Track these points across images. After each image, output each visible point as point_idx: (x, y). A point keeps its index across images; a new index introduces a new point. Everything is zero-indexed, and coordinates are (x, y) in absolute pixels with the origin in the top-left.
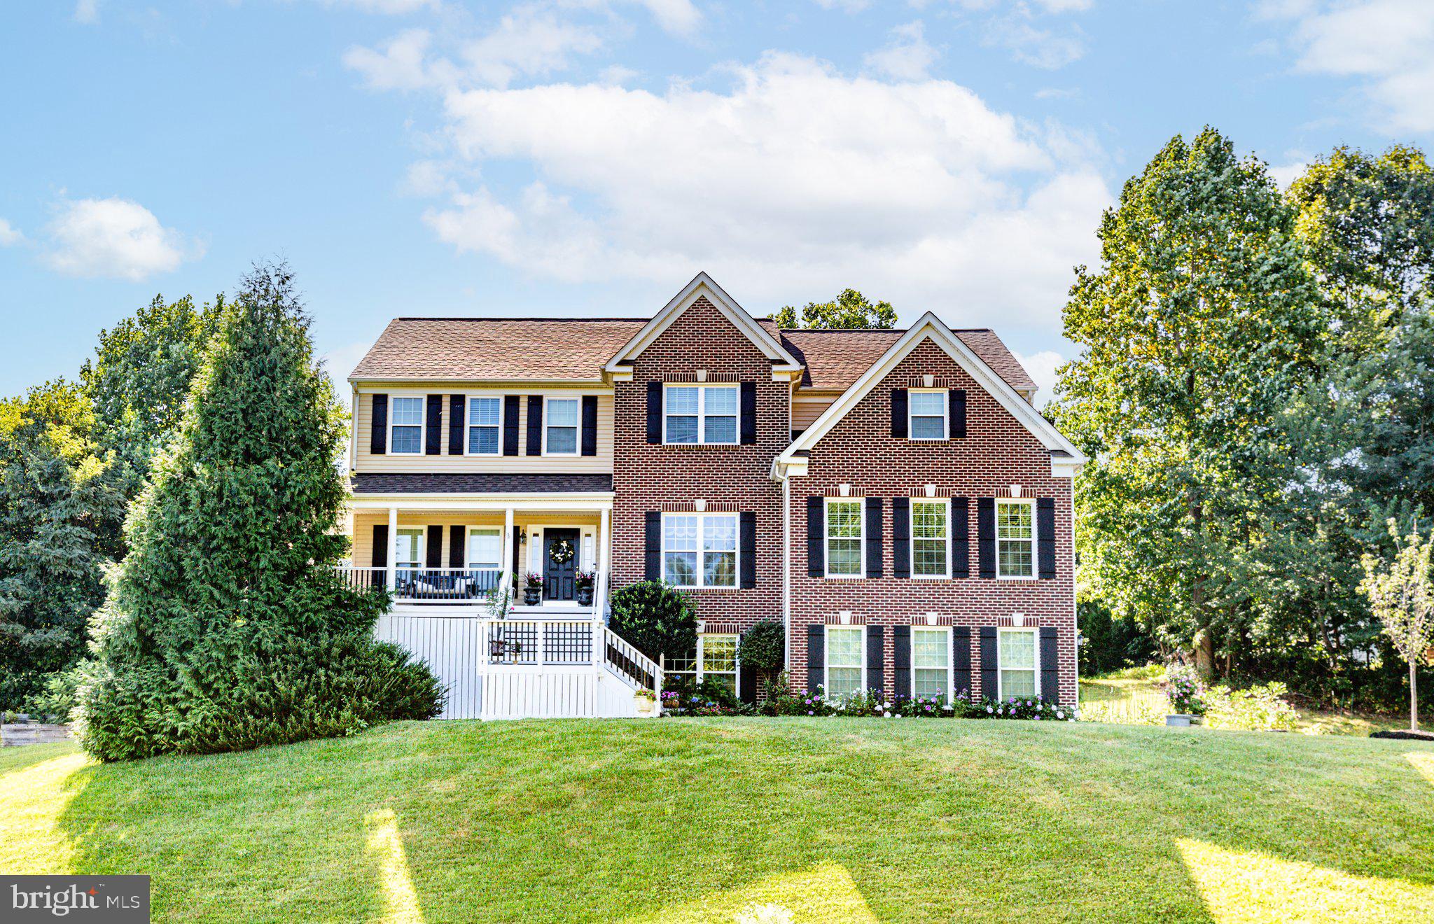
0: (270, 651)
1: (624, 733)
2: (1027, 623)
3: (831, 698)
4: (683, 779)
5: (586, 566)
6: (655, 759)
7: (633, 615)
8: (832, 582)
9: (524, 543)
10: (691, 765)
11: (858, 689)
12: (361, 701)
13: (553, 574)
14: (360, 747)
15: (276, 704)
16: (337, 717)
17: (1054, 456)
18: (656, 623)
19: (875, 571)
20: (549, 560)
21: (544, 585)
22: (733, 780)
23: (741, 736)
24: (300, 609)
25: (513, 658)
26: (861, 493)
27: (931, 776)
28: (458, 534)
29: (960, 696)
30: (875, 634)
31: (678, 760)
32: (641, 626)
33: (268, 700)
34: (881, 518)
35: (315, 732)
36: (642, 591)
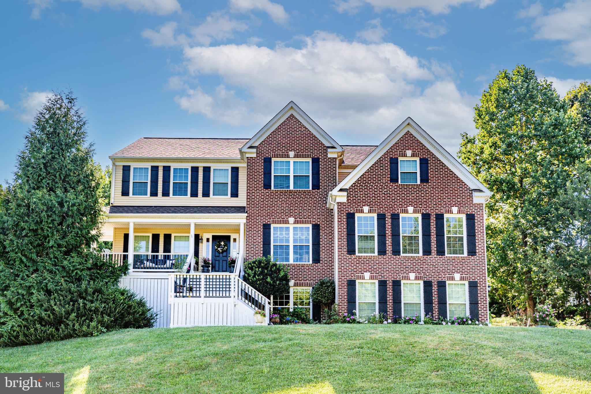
0: (52, 290)
1: (245, 331)
2: (462, 279)
3: (360, 317)
4: (276, 354)
5: (233, 254)
6: (260, 344)
7: (255, 274)
8: (360, 257)
9: (202, 242)
10: (280, 346)
11: (374, 313)
12: (103, 317)
13: (218, 258)
14: (97, 341)
15: (54, 319)
16: (88, 326)
17: (474, 191)
18: (267, 278)
19: (382, 252)
20: (215, 251)
21: (212, 264)
22: (305, 353)
23: (310, 332)
24: (72, 269)
25: (188, 294)
26: (374, 211)
27: (422, 350)
28: (168, 237)
29: (428, 316)
30: (383, 284)
31: (274, 344)
32: (259, 280)
33: (49, 316)
34: (385, 224)
35: (76, 334)
36: (260, 262)
